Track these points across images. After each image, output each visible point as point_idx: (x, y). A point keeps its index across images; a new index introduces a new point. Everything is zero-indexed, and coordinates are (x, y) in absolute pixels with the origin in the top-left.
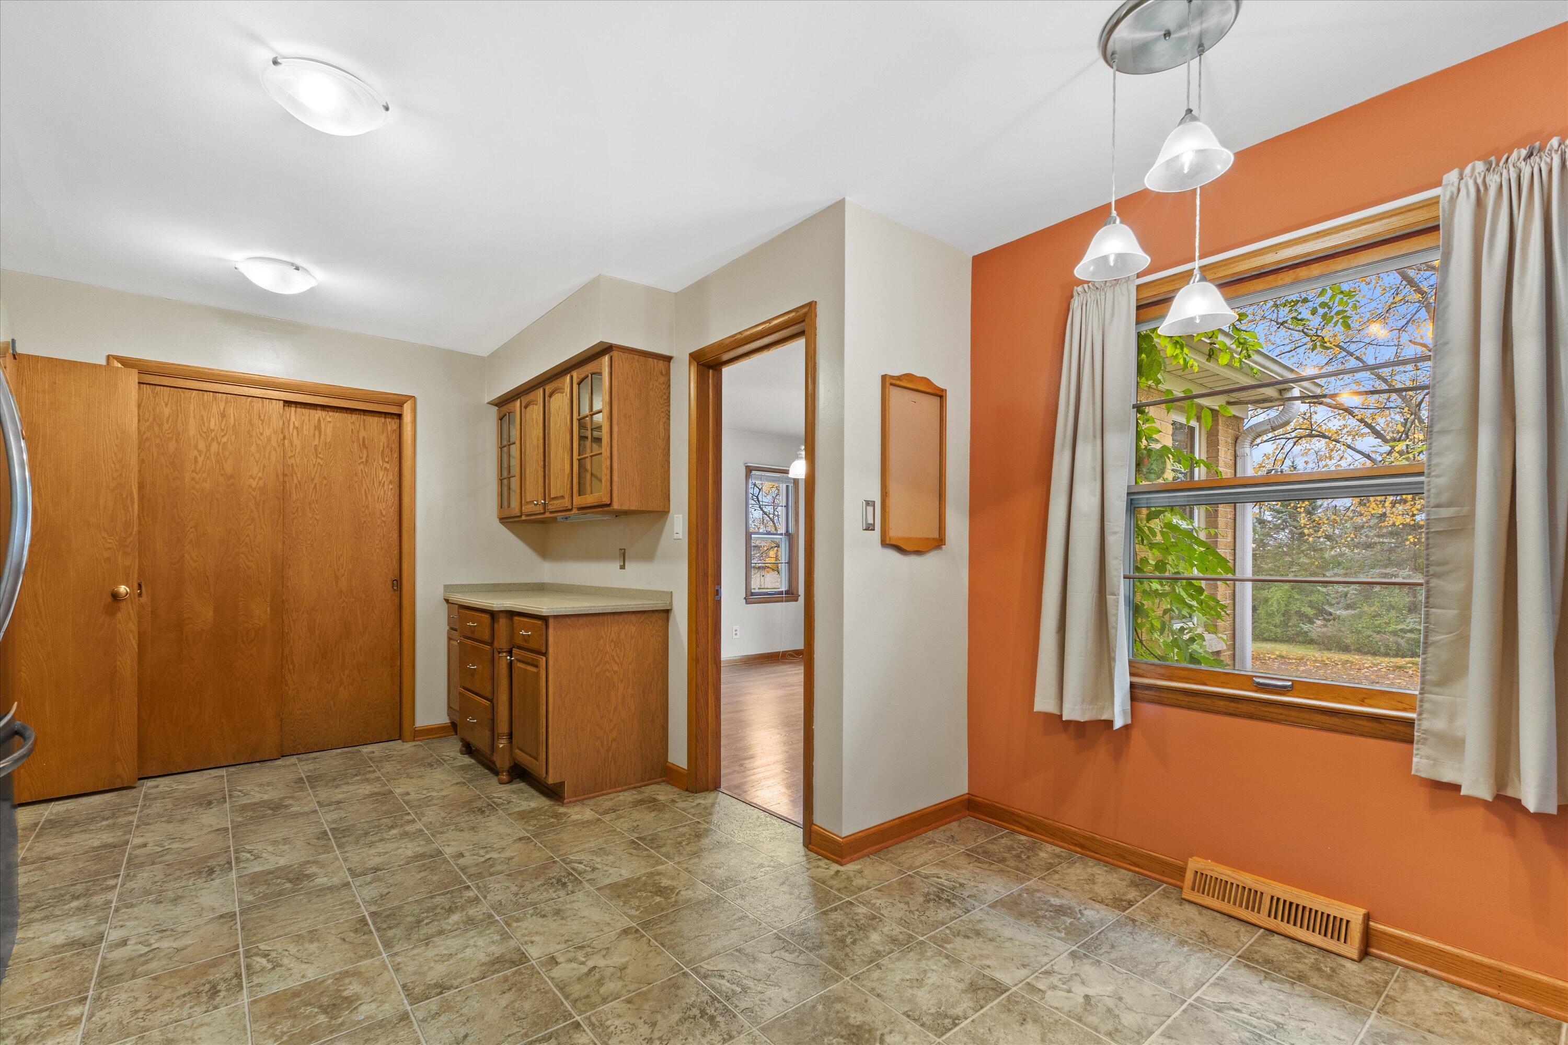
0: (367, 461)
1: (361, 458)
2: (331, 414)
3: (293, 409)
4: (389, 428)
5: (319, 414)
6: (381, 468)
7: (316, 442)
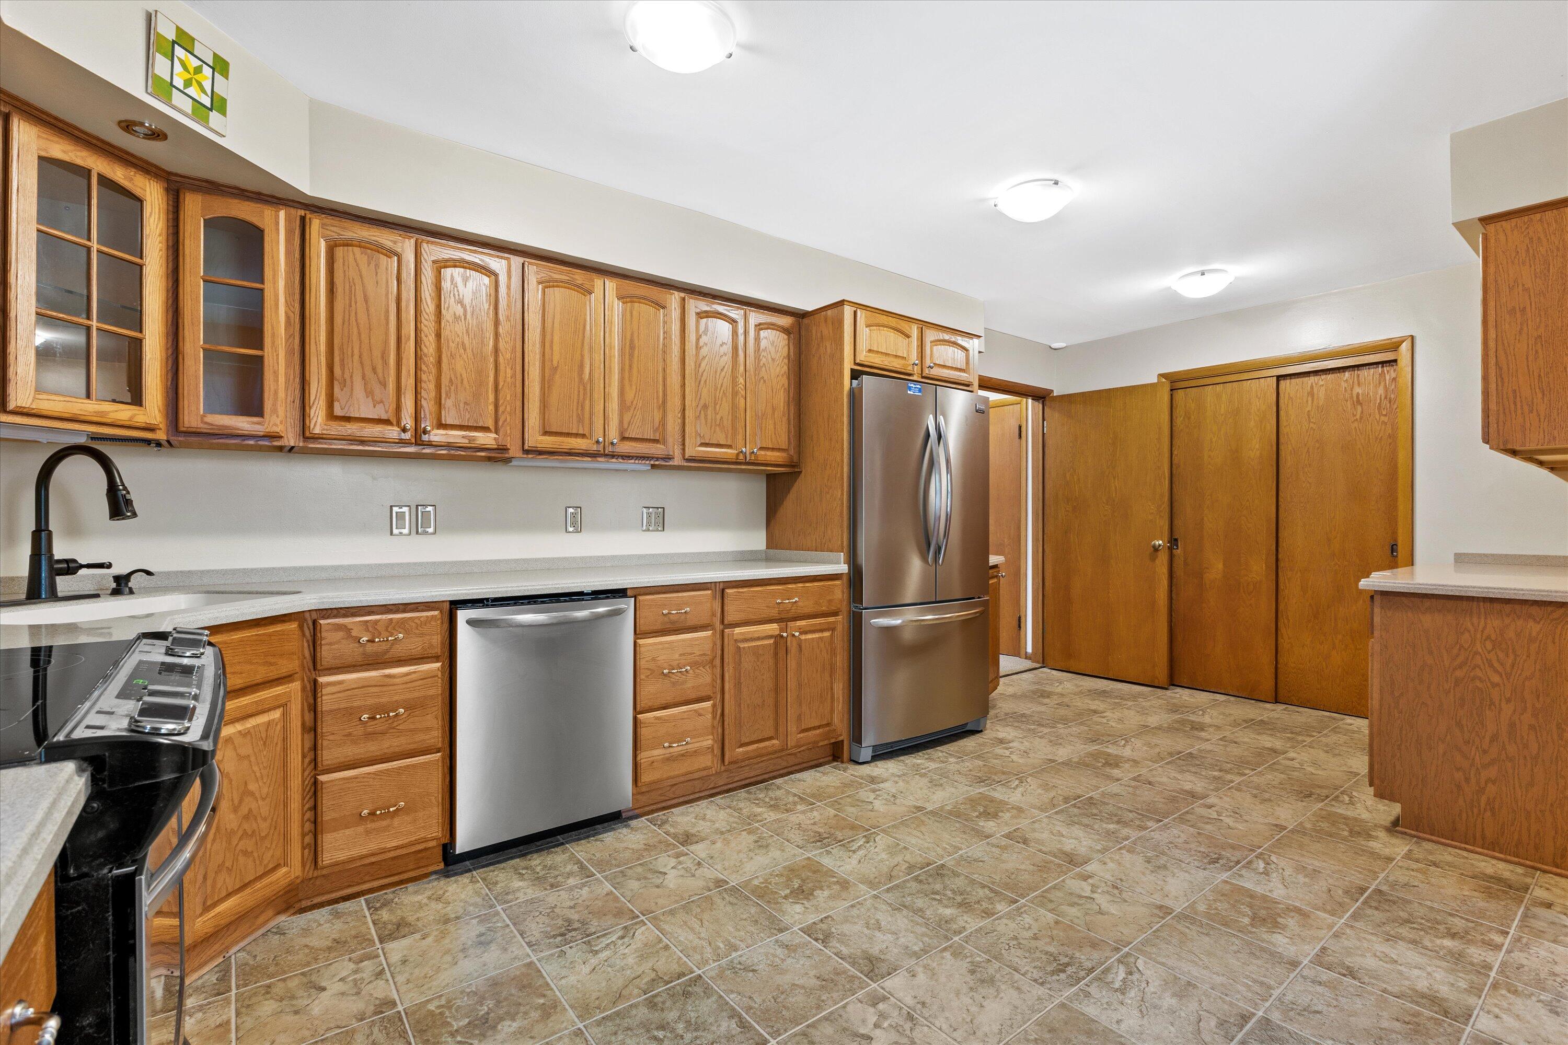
0: (1361, 418)
1: (1354, 416)
2: (1323, 377)
3: (1288, 381)
4: (1387, 377)
5: (1312, 379)
6: (1378, 422)
7: (1309, 408)
